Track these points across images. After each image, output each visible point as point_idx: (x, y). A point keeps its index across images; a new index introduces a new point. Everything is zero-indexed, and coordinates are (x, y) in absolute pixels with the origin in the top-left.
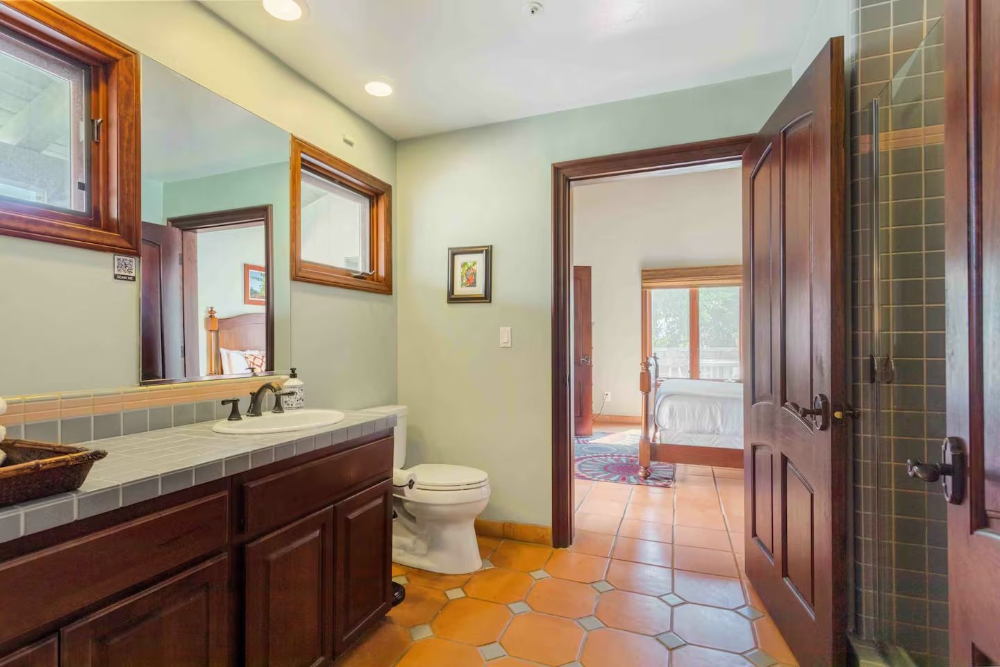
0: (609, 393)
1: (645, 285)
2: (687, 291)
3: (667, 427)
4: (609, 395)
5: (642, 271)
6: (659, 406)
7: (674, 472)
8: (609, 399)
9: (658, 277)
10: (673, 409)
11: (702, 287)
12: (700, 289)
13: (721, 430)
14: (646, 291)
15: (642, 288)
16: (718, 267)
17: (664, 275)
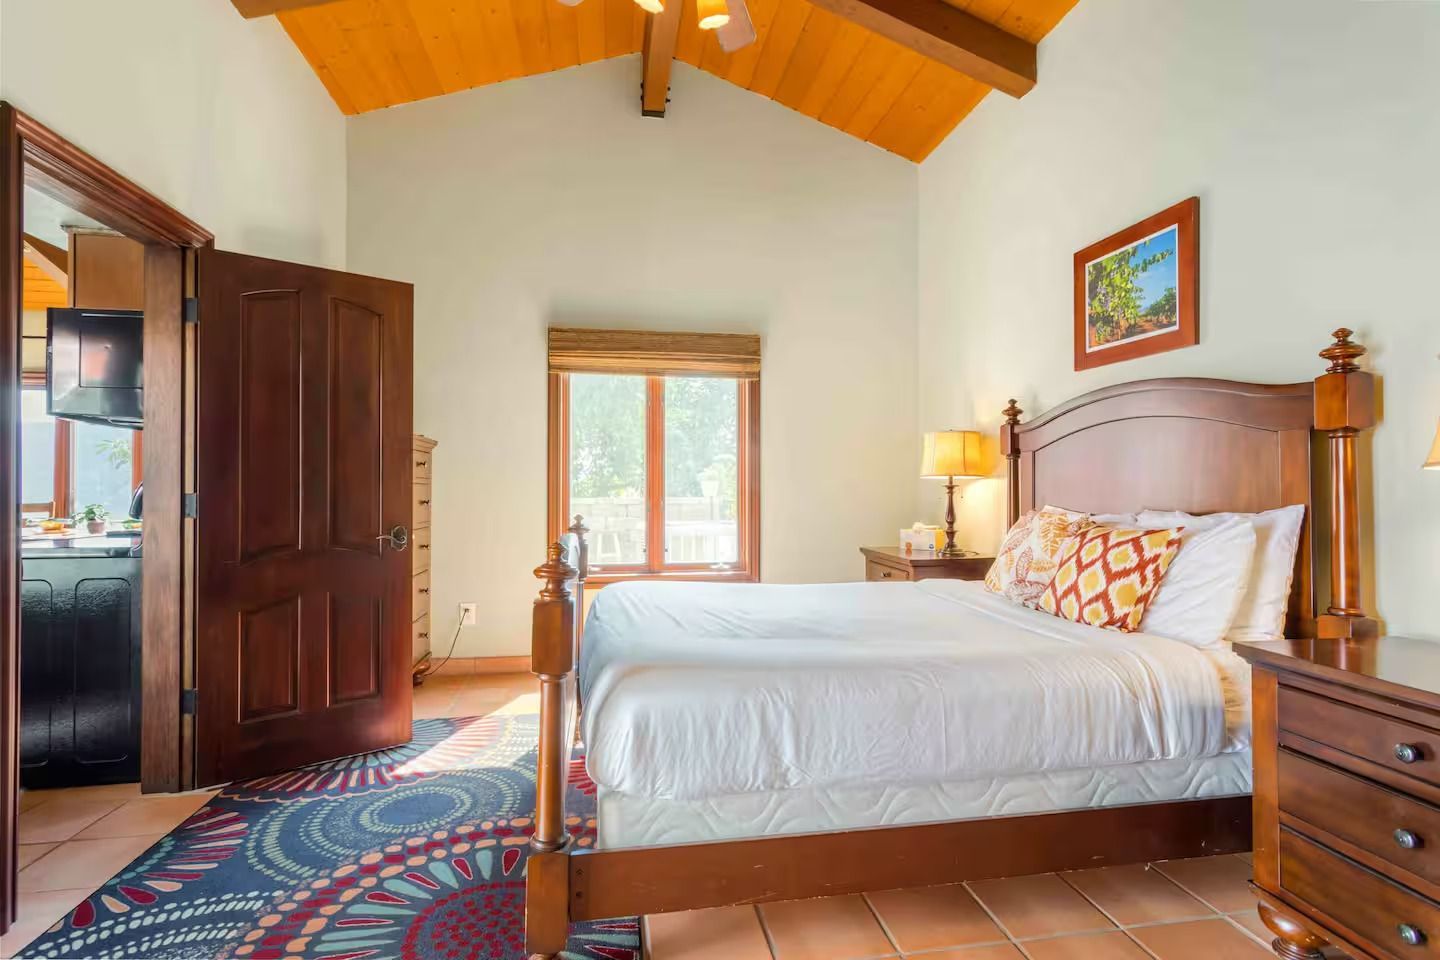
0: (472, 607)
1: (556, 361)
2: (640, 381)
3: (626, 787)
4: (472, 613)
5: (551, 330)
6: (598, 716)
7: (640, 933)
8: (471, 620)
9: (583, 345)
10: (647, 726)
11: (671, 374)
12: (666, 378)
13: (794, 779)
14: (557, 376)
15: (550, 367)
16: (702, 336)
17: (595, 342)
